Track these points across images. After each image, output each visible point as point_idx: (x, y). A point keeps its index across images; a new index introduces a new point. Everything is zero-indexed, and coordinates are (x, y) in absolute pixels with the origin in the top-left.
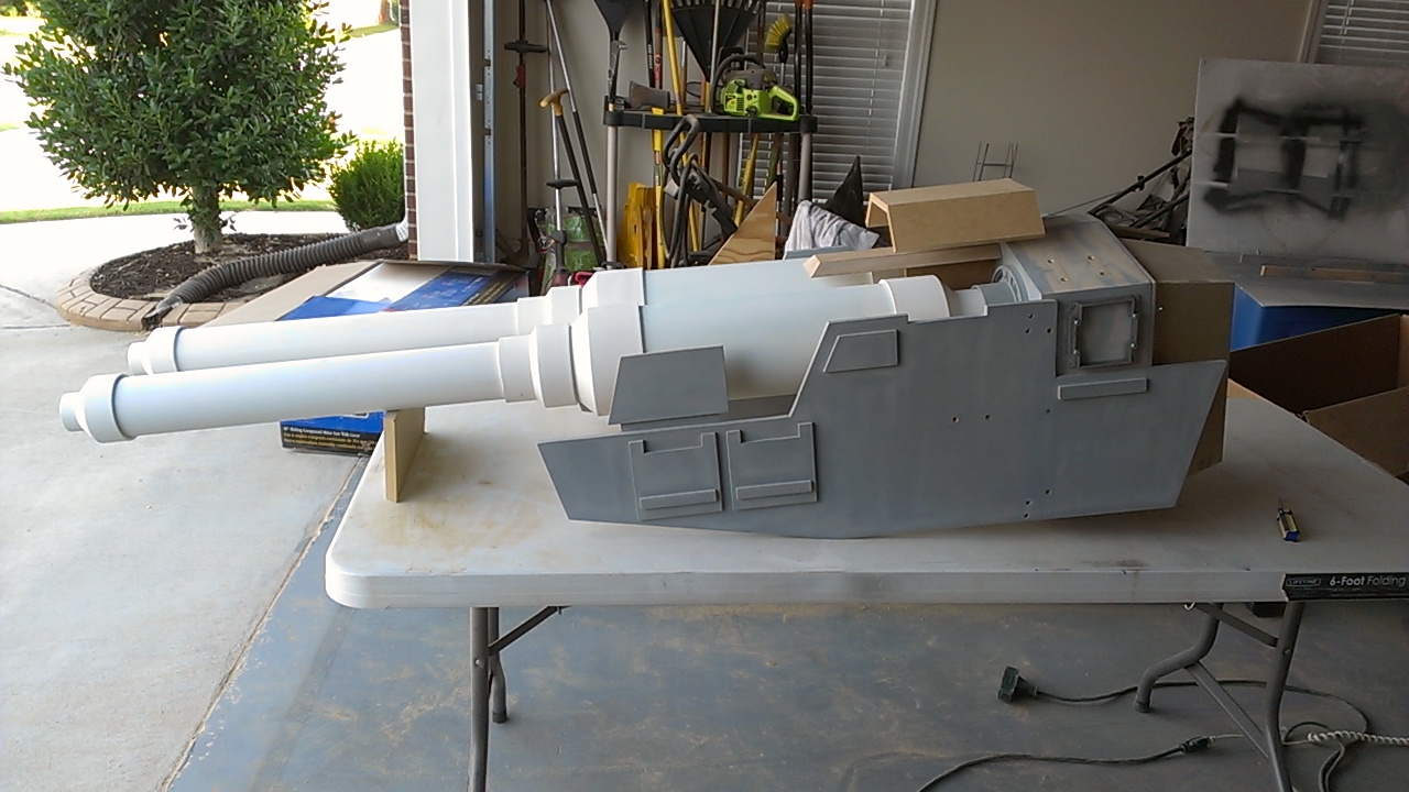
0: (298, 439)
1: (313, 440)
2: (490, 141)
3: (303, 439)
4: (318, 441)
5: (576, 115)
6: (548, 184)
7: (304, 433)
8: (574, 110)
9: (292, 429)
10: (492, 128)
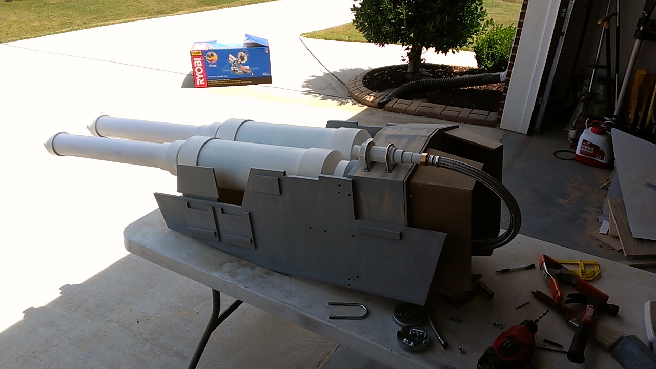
2: (562, 39)
5: (618, 29)
6: (590, 66)
8: (617, 25)
10: (565, 32)
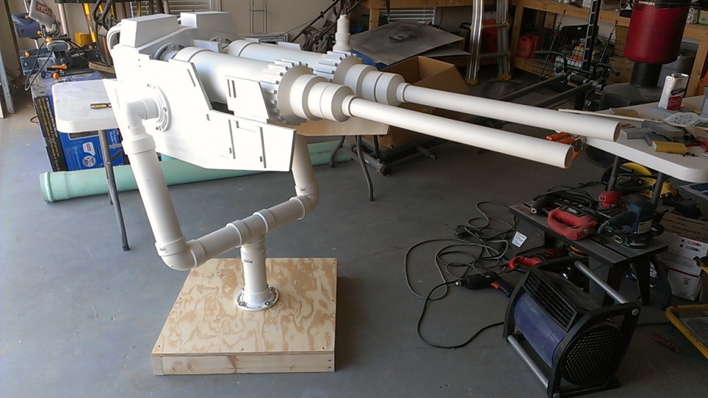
0: (43, 106)
1: (45, 114)
3: (44, 109)
4: (46, 117)
7: (47, 109)
9: (48, 102)
